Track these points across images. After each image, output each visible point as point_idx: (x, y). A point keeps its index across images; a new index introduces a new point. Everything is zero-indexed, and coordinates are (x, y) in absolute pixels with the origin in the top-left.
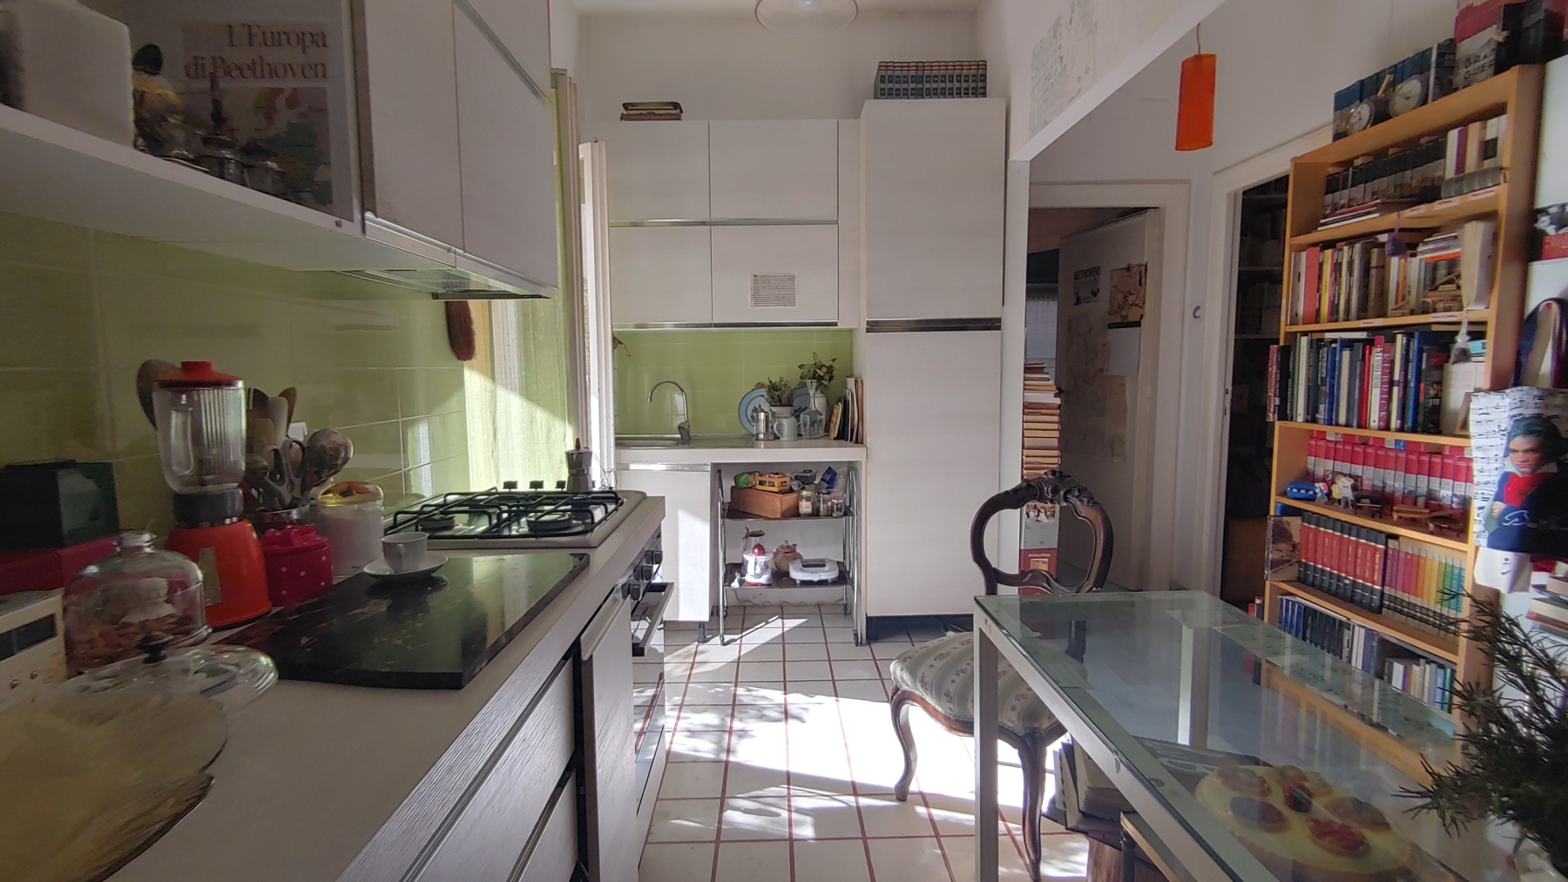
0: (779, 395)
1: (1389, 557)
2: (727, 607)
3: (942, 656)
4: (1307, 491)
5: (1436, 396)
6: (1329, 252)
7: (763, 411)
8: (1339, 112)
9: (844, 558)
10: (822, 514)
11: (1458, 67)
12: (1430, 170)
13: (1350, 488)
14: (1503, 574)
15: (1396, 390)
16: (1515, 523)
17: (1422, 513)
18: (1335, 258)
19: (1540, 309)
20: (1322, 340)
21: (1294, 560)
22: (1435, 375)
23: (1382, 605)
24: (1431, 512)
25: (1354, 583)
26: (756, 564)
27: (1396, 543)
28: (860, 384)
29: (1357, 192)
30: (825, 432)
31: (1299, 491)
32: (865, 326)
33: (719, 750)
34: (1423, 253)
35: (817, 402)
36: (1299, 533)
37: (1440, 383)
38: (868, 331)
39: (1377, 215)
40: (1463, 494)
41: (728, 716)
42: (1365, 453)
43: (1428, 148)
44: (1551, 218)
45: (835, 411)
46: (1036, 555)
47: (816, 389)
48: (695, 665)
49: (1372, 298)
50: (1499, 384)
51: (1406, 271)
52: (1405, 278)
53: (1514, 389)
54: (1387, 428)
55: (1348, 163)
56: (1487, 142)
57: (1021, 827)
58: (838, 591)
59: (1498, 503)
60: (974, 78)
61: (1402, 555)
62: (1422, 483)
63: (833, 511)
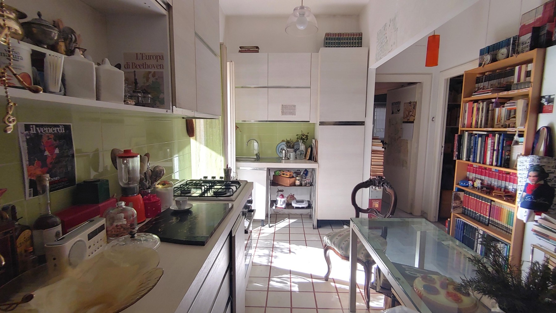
0: (290, 145)
1: (492, 207)
2: (271, 214)
3: (340, 235)
4: (466, 184)
5: (508, 155)
6: (476, 104)
7: (284, 150)
8: (481, 56)
9: (310, 199)
10: (303, 185)
11: (520, 45)
12: (509, 79)
13: (480, 183)
14: (525, 216)
15: (495, 152)
16: (529, 200)
17: (503, 194)
18: (478, 106)
19: (541, 130)
20: (472, 133)
21: (461, 206)
22: (508, 148)
23: (489, 223)
24: (506, 193)
25: (480, 215)
26: (281, 201)
27: (494, 203)
28: (317, 142)
29: (486, 84)
30: (305, 157)
31: (463, 183)
32: (319, 123)
33: (269, 262)
34: (507, 106)
35: (302, 147)
36: (463, 197)
37: (510, 151)
38: (320, 125)
39: (491, 94)
40: (516, 188)
41: (271, 251)
42: (485, 172)
43: (508, 72)
44: (546, 100)
45: (308, 151)
46: (374, 201)
47: (302, 143)
48: (260, 234)
49: (489, 121)
50: (527, 154)
51: (501, 112)
52: (500, 114)
53: (531, 156)
54: (492, 165)
55: (483, 74)
56: (528, 72)
57: (364, 290)
58: (308, 211)
59: (524, 193)
60: (358, 39)
61: (496, 207)
62: (503, 184)
63: (307, 184)
